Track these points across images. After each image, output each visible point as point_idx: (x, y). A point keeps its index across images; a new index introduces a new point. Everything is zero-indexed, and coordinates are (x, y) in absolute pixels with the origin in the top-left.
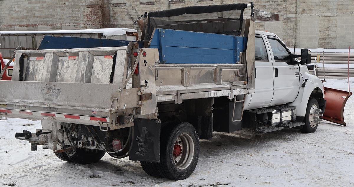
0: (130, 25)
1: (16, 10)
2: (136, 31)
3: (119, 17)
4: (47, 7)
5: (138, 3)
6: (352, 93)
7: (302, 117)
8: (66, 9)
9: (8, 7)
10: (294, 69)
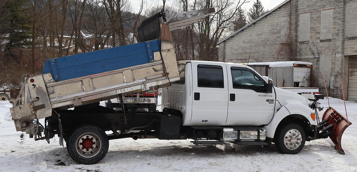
0: (312, 58)
1: (235, 48)
2: (311, 64)
3: (304, 52)
4: (254, 46)
5: (319, 41)
6: (351, 124)
7: (269, 138)
8: (267, 47)
10: (265, 96)
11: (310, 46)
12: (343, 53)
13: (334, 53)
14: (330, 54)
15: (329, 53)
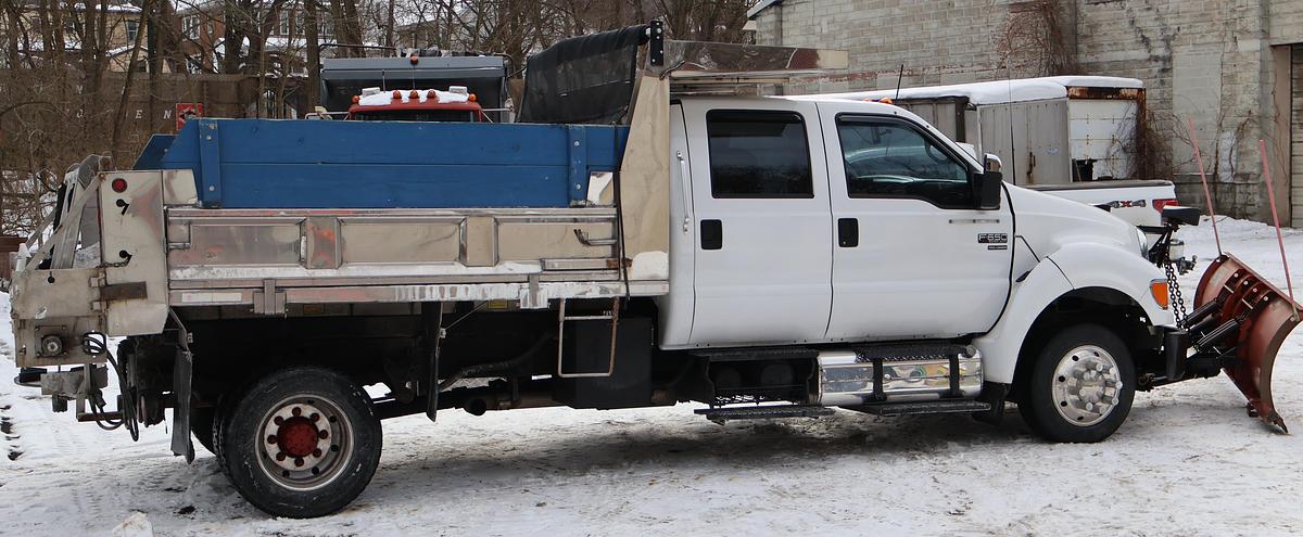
0: (1140, 62)
1: (825, 31)
2: (1137, 83)
3: (1106, 38)
4: (903, 18)
7: (996, 383)
8: (954, 20)
9: (804, 23)
10: (974, 221)
11: (1130, 10)
12: (1265, 34)
13: (1229, 34)
14: (1215, 39)
15: (1209, 38)
